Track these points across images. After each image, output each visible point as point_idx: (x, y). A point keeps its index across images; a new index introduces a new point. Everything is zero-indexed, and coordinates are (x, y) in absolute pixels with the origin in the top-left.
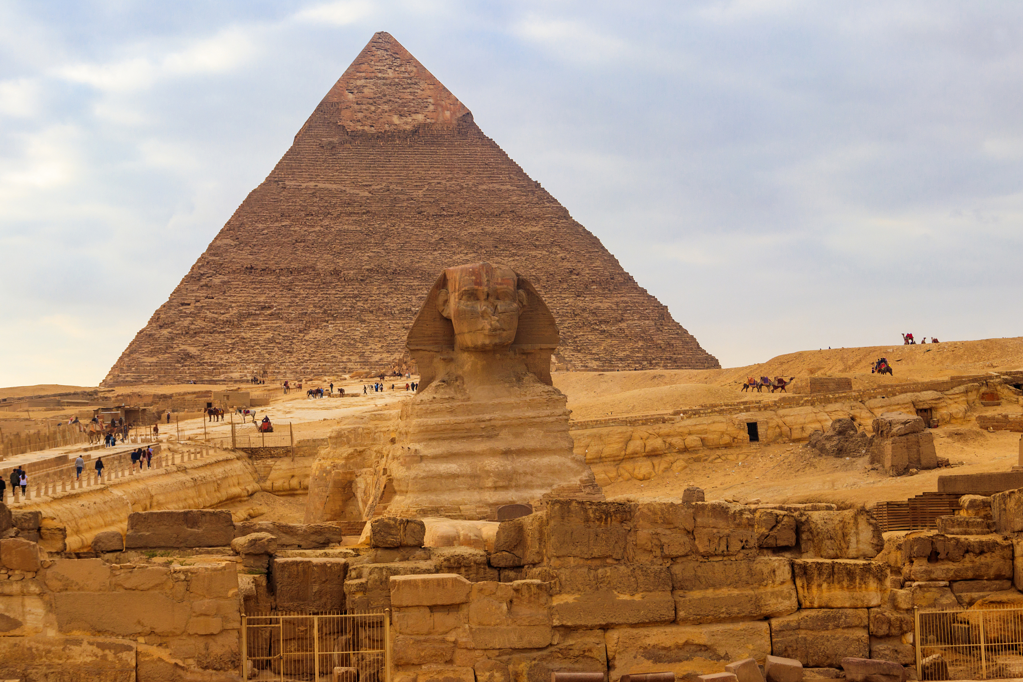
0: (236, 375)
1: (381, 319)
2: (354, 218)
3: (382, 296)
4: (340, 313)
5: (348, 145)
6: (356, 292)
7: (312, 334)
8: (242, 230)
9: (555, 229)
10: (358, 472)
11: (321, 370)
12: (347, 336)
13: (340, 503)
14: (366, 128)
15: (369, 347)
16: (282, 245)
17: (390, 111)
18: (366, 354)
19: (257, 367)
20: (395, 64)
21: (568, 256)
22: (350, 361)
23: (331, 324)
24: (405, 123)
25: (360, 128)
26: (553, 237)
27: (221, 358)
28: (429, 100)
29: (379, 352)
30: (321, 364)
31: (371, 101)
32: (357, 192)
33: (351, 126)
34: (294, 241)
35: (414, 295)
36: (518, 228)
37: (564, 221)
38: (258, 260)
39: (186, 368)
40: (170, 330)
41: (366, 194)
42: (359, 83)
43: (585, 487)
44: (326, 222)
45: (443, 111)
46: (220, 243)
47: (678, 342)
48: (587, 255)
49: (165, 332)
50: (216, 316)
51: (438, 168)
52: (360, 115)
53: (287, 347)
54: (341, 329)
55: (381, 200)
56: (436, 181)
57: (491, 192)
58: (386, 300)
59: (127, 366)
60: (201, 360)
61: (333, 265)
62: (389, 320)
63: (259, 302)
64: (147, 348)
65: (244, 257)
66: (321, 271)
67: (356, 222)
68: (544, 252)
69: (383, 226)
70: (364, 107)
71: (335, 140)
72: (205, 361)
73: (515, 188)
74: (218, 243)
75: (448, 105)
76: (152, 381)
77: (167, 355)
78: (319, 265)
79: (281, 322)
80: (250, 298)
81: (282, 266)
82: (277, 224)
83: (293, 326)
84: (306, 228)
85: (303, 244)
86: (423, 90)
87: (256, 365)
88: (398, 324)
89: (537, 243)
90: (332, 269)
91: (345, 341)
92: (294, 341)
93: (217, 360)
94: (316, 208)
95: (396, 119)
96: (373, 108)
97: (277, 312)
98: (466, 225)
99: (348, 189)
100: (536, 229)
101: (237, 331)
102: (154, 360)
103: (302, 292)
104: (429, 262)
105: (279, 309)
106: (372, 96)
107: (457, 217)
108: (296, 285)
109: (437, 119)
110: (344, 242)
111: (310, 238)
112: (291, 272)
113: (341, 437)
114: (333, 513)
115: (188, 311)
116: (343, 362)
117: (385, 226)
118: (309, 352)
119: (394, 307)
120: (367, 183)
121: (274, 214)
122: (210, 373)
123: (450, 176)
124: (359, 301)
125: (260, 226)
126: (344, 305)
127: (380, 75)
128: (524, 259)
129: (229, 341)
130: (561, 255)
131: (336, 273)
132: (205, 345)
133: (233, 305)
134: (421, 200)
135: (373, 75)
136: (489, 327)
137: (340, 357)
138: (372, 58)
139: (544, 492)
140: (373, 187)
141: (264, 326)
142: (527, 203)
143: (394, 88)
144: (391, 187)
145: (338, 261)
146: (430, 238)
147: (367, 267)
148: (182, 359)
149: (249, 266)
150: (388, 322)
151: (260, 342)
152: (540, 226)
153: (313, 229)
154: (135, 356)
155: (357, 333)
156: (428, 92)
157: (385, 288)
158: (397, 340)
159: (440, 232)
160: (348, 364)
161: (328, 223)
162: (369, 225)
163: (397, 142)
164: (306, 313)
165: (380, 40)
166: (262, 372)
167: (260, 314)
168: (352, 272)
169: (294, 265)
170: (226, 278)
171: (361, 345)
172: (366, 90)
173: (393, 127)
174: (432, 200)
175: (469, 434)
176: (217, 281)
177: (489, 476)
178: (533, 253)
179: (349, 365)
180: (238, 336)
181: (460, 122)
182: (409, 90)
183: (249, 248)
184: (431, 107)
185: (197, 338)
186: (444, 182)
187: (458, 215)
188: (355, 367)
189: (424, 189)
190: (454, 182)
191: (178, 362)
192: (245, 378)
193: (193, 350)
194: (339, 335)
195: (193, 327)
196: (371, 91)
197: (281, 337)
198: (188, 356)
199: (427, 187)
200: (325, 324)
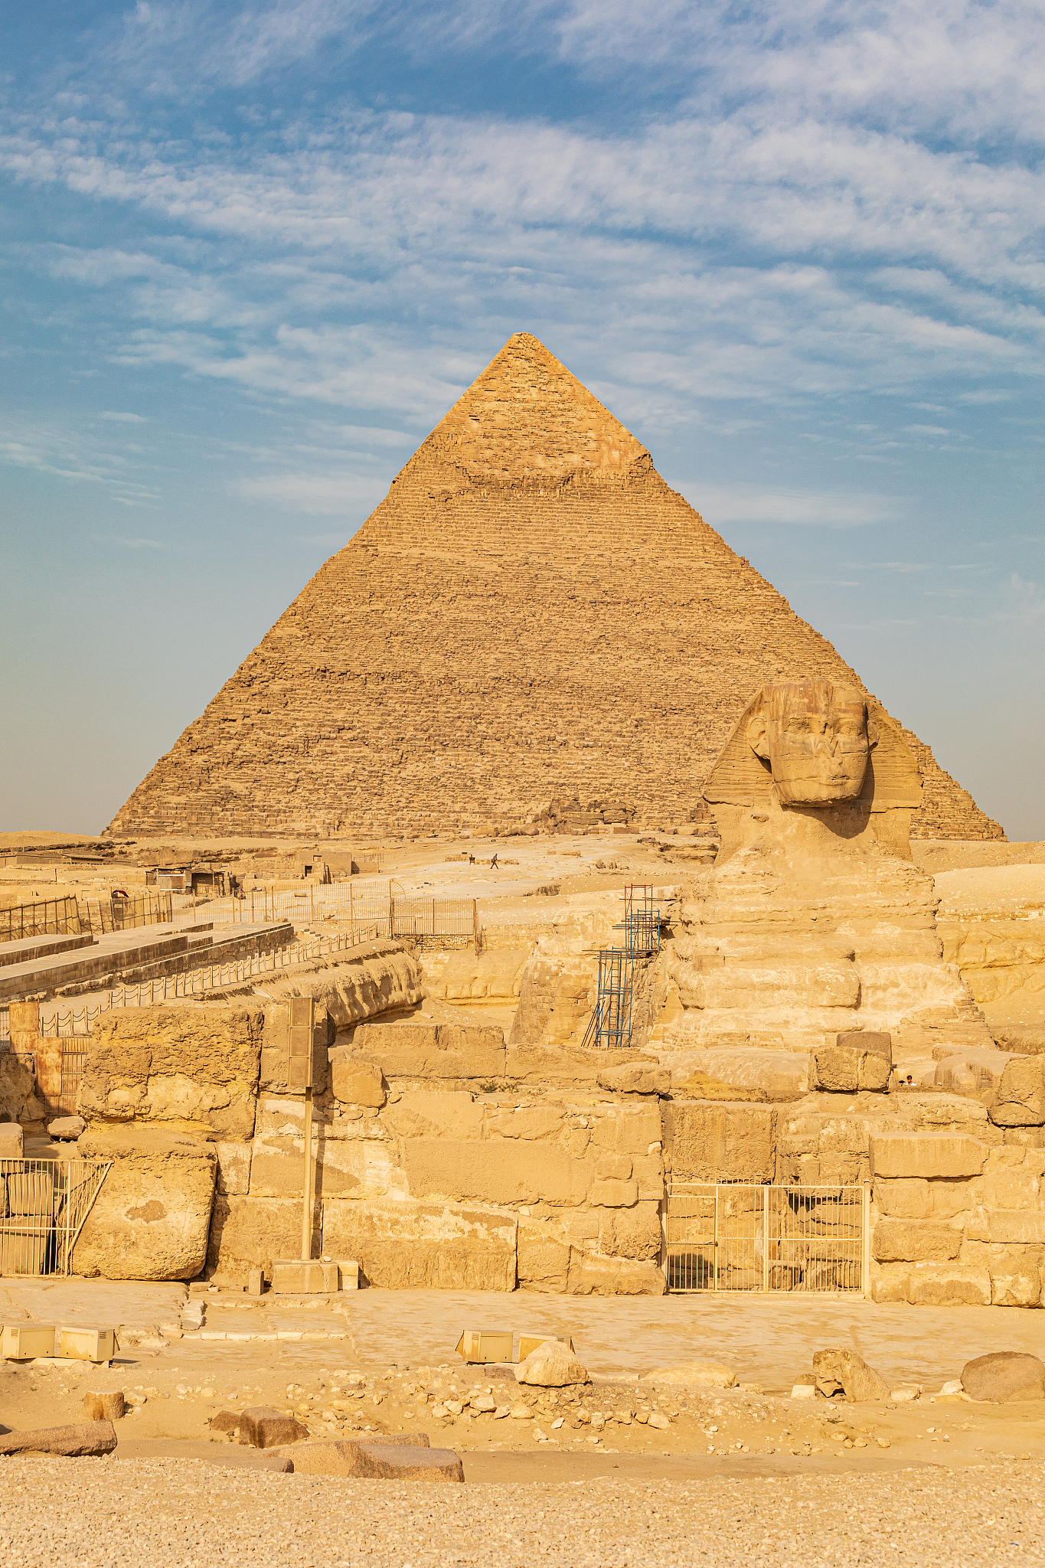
0: (300, 826)
1: (511, 750)
2: (476, 603)
3: (513, 717)
4: (451, 740)
5: (468, 496)
6: (476, 711)
7: (411, 769)
8: (314, 615)
9: (769, 628)
11: (422, 823)
12: (462, 774)
13: (570, 1020)
14: (496, 472)
15: (494, 792)
16: (371, 639)
17: (532, 448)
18: (488, 802)
19: (330, 816)
20: (540, 380)
21: (786, 668)
22: (465, 810)
23: (439, 755)
24: (556, 467)
25: (487, 472)
26: (767, 639)
27: (278, 798)
28: (589, 434)
29: (508, 799)
30: (424, 814)
31: (505, 433)
32: (482, 564)
33: (474, 468)
34: (388, 634)
35: (561, 717)
36: (716, 625)
37: (782, 616)
38: (335, 659)
39: (228, 813)
40: (205, 757)
41: (495, 567)
42: (487, 406)
43: (961, 1010)
44: (435, 607)
45: (610, 449)
46: (282, 633)
47: (945, 799)
48: (815, 668)
49: (199, 759)
50: (273, 739)
51: (601, 533)
52: (488, 453)
53: (374, 788)
54: (453, 763)
55: (517, 577)
56: (596, 552)
57: (676, 570)
58: (519, 724)
59: (143, 808)
60: (250, 802)
61: (444, 670)
62: (523, 752)
63: (336, 721)
64: (171, 782)
65: (316, 655)
66: (426, 678)
67: (478, 608)
68: (752, 662)
69: (518, 615)
70: (494, 441)
71: (452, 488)
72: (254, 804)
73: (712, 566)
74: (279, 632)
75: (617, 443)
76: (179, 831)
77: (200, 794)
78: (424, 670)
79: (366, 751)
80: (322, 714)
81: (370, 670)
82: (363, 608)
83: (384, 756)
84: (406, 615)
85: (400, 638)
86: (581, 419)
87: (329, 813)
88: (537, 759)
89: (742, 647)
90: (441, 675)
91: (459, 781)
92: (385, 779)
93: (273, 803)
94: (421, 587)
95: (540, 461)
96: (507, 443)
97: (361, 735)
98: (638, 617)
99: (468, 560)
100: (738, 627)
101: (302, 761)
102: (183, 799)
103: (397, 706)
104: (583, 670)
105: (364, 732)
106: (507, 425)
107: (626, 606)
108: (391, 698)
109: (600, 462)
110: (460, 637)
111: (411, 629)
112: (383, 678)
113: (573, 924)
115: (233, 731)
116: (454, 812)
117: (521, 616)
118: (406, 795)
119: (532, 734)
120: (496, 553)
121: (360, 593)
122: (262, 821)
123: (617, 545)
124: (480, 723)
125: (340, 610)
126: (459, 729)
127: (518, 396)
128: (722, 670)
129: (291, 776)
130: (776, 666)
131: (449, 680)
132: (255, 781)
133: (298, 723)
134: (574, 579)
135: (508, 395)
136: (828, 773)
137: (450, 804)
138: (508, 370)
139: (900, 1015)
140: (504, 558)
141: (342, 756)
142: (729, 588)
143: (539, 414)
144: (531, 560)
145: (451, 664)
146: (585, 635)
147: (494, 674)
148: (222, 799)
149: (323, 668)
150: (522, 756)
151: (335, 778)
152: (746, 623)
153: (416, 617)
154: (155, 793)
155: (476, 770)
156: (588, 423)
157: (520, 704)
158: (535, 782)
159: (601, 626)
160: (463, 814)
161: (437, 609)
162: (498, 613)
163: (541, 493)
164: (403, 738)
165: (520, 346)
166: (337, 823)
167: (336, 738)
168: (471, 681)
169: (387, 668)
170: (288, 684)
171: (481, 788)
172: (498, 417)
173: (534, 473)
174: (590, 580)
175: (793, 928)
176: (276, 687)
177: (824, 989)
178: (736, 661)
179: (464, 816)
180: (304, 769)
181: (632, 467)
182: (560, 419)
183: (322, 641)
184: (592, 445)
185: (244, 770)
186: (608, 553)
187: (627, 603)
188: (471, 819)
189: (580, 564)
190: (622, 555)
191: (216, 803)
192: (313, 831)
193: (238, 787)
194: (450, 773)
195: (239, 753)
196: (504, 418)
197: (366, 773)
198: (230, 795)
199: (583, 560)
200: (430, 755)
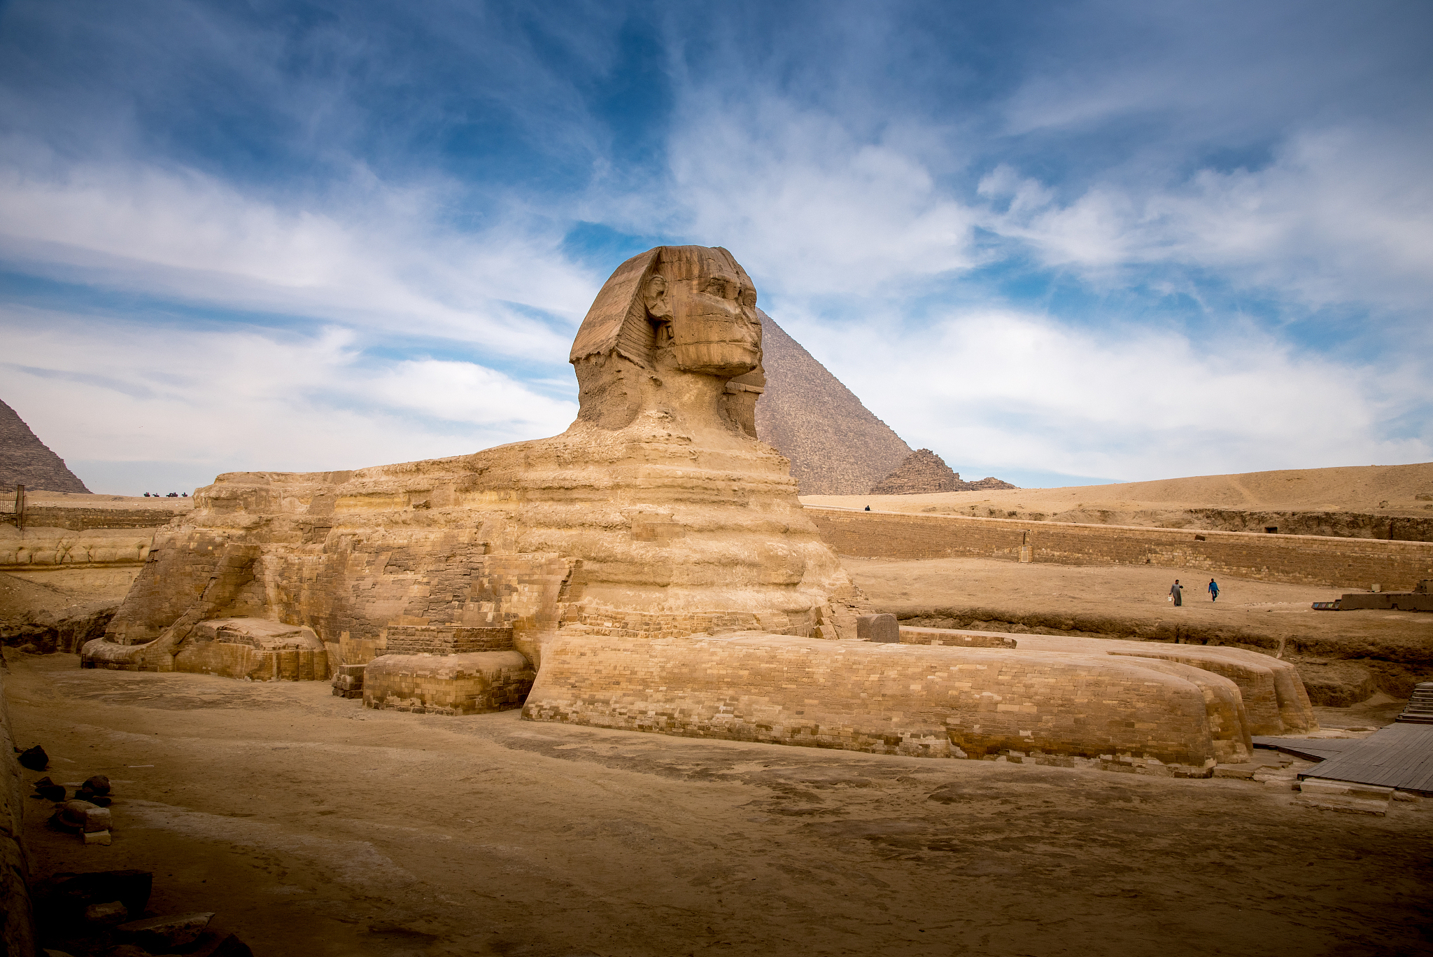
10: (265, 547)
13: (232, 588)
113: (235, 499)
114: (218, 601)
